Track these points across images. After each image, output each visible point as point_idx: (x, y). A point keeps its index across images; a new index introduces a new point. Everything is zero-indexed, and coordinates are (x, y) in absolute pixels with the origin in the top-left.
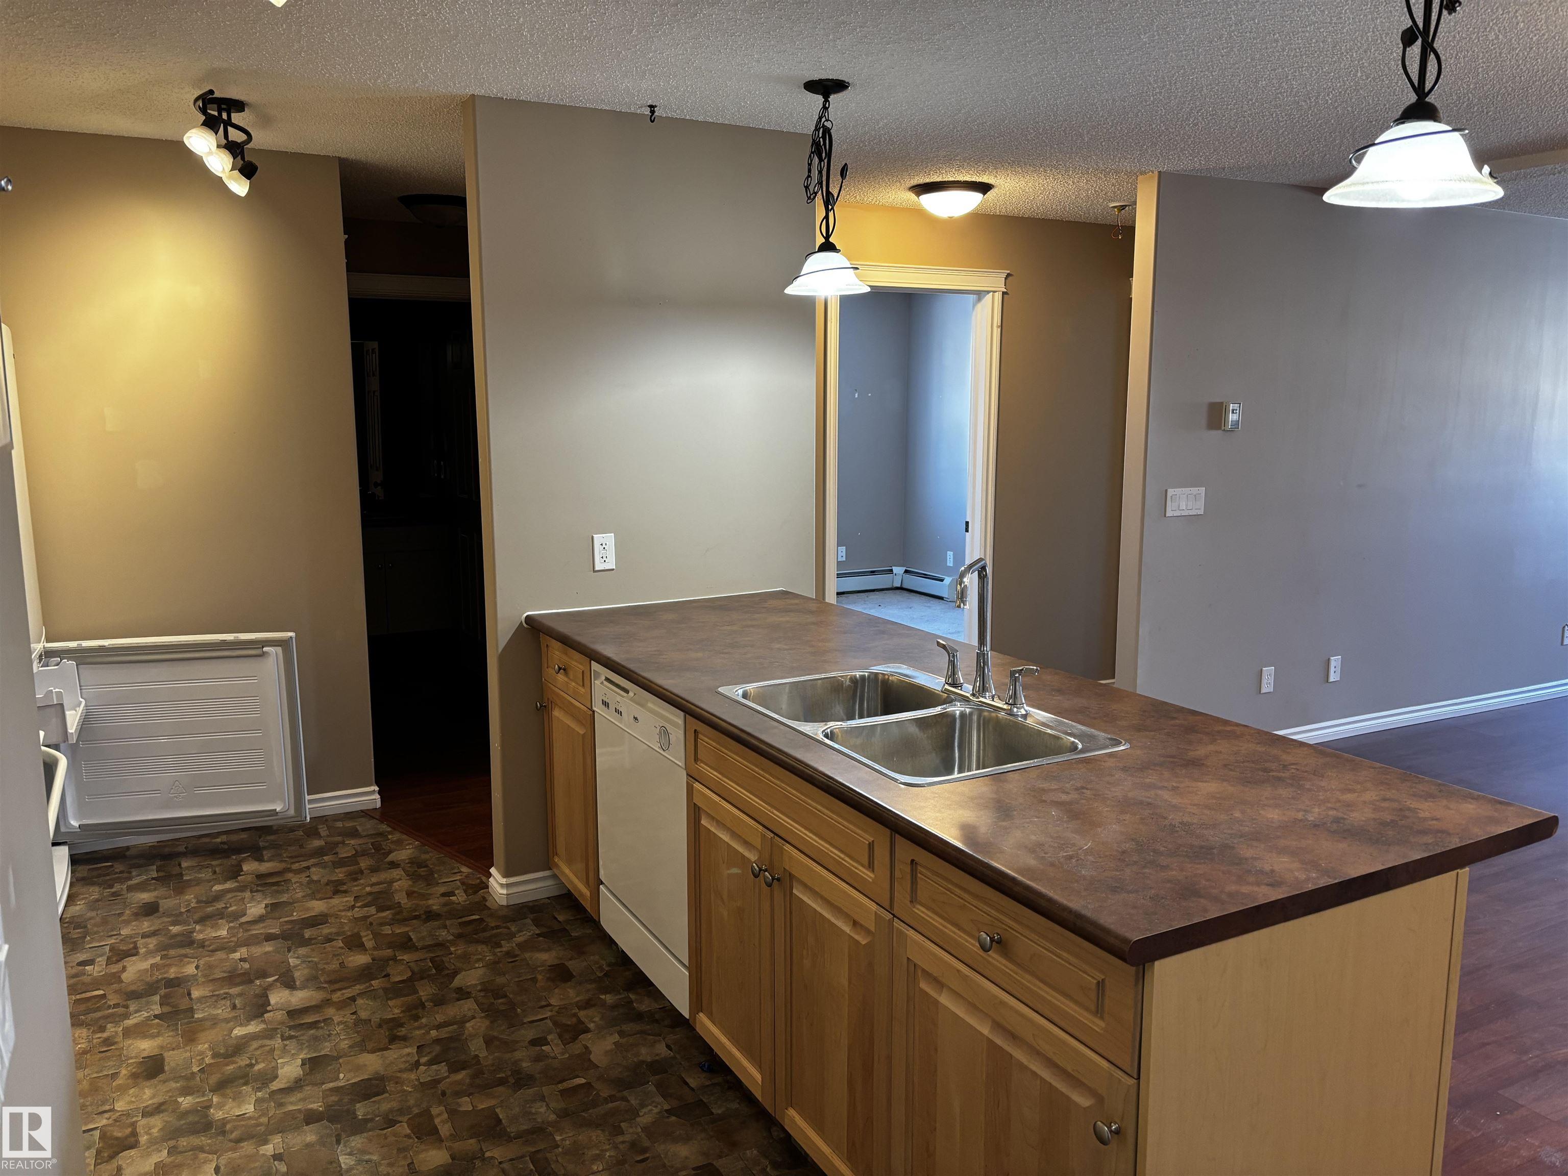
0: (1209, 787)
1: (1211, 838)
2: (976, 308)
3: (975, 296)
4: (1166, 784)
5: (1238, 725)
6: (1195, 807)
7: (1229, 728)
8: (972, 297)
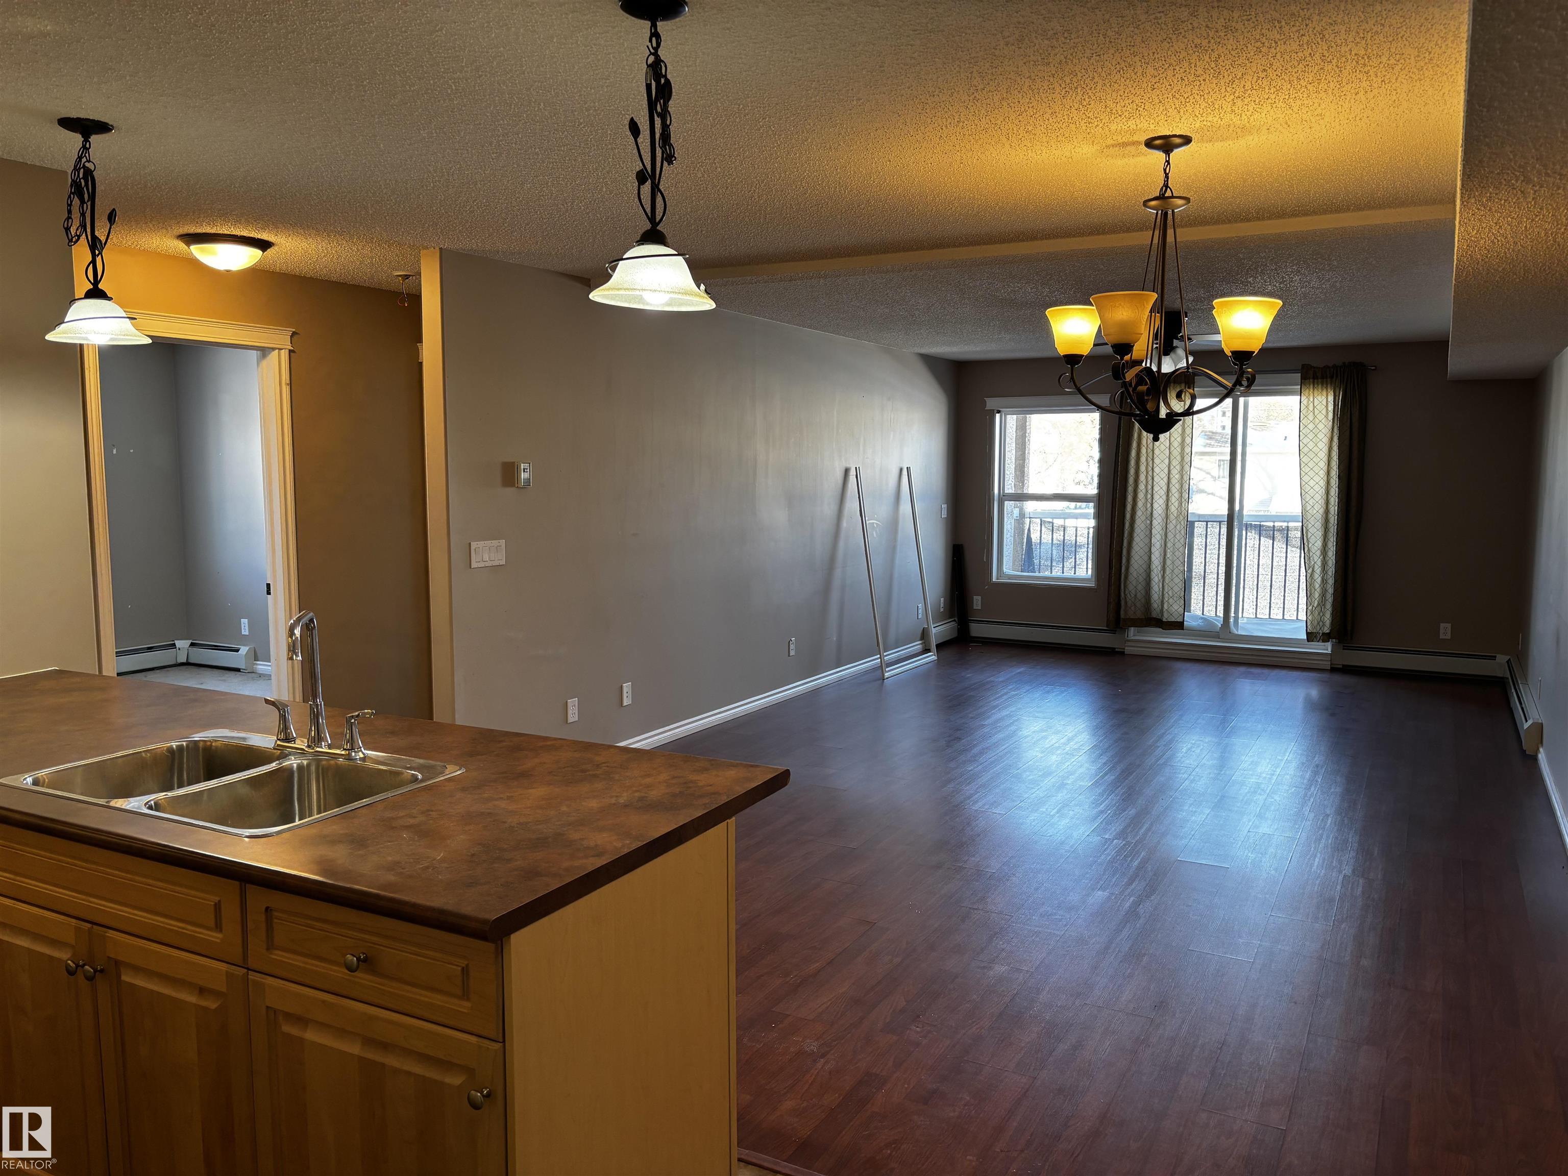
0: (539, 792)
1: (545, 830)
2: (260, 365)
3: (259, 352)
4: (502, 796)
5: (556, 739)
6: (529, 810)
7: (549, 743)
8: (254, 354)
